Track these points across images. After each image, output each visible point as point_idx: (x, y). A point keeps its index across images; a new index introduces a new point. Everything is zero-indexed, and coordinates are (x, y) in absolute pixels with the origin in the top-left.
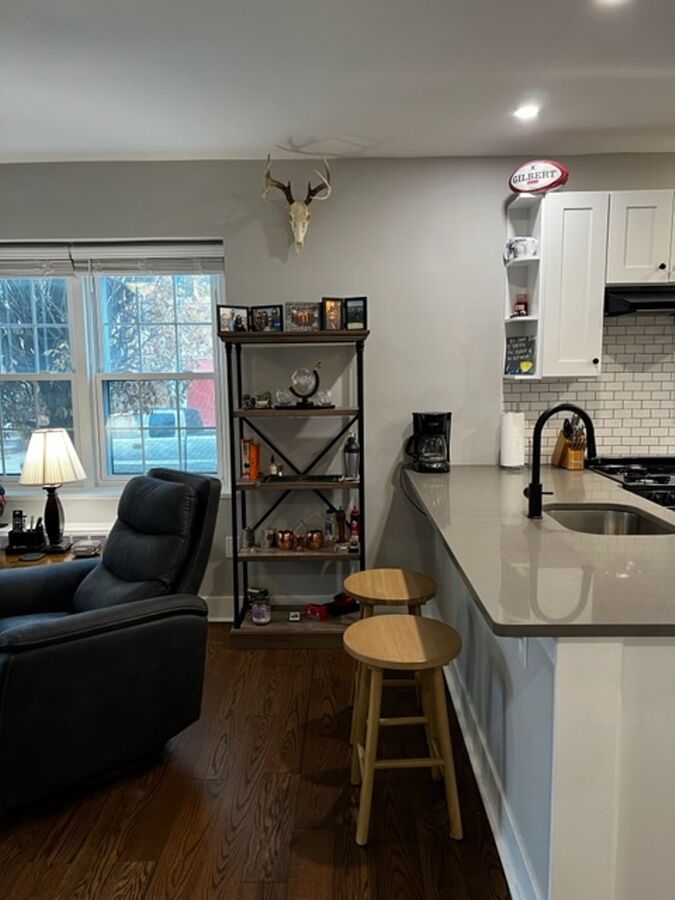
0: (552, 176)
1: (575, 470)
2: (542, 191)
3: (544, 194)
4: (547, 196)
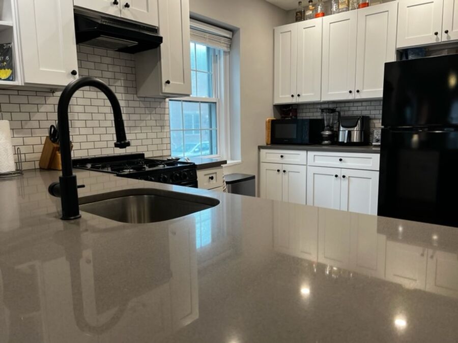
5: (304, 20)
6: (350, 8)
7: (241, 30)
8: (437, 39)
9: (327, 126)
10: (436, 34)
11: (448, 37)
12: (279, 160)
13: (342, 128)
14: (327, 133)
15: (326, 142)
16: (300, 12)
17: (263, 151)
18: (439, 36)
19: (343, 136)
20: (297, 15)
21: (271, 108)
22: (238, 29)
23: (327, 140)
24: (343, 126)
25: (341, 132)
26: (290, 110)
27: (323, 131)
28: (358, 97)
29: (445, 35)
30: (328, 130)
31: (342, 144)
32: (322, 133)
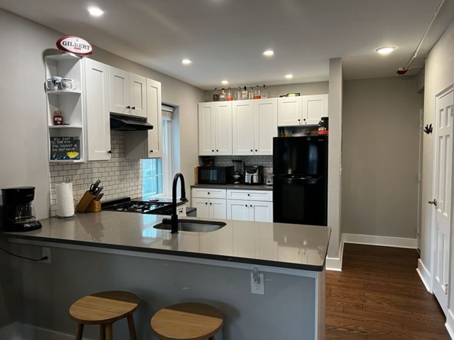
0: (88, 49)
1: (98, 212)
2: (81, 56)
3: (81, 57)
4: (83, 59)
5: (219, 101)
6: (249, 98)
7: (180, 108)
8: (300, 123)
9: (237, 172)
10: (299, 120)
11: (306, 123)
12: (206, 195)
13: (247, 174)
14: (237, 176)
15: (237, 182)
16: (217, 95)
17: (194, 190)
18: (301, 121)
19: (247, 179)
20: (214, 96)
21: (197, 158)
22: (178, 107)
23: (237, 181)
24: (248, 172)
25: (246, 177)
26: (210, 160)
27: (234, 175)
28: (256, 154)
29: (304, 121)
30: (238, 174)
31: (248, 184)
32: (234, 176)
